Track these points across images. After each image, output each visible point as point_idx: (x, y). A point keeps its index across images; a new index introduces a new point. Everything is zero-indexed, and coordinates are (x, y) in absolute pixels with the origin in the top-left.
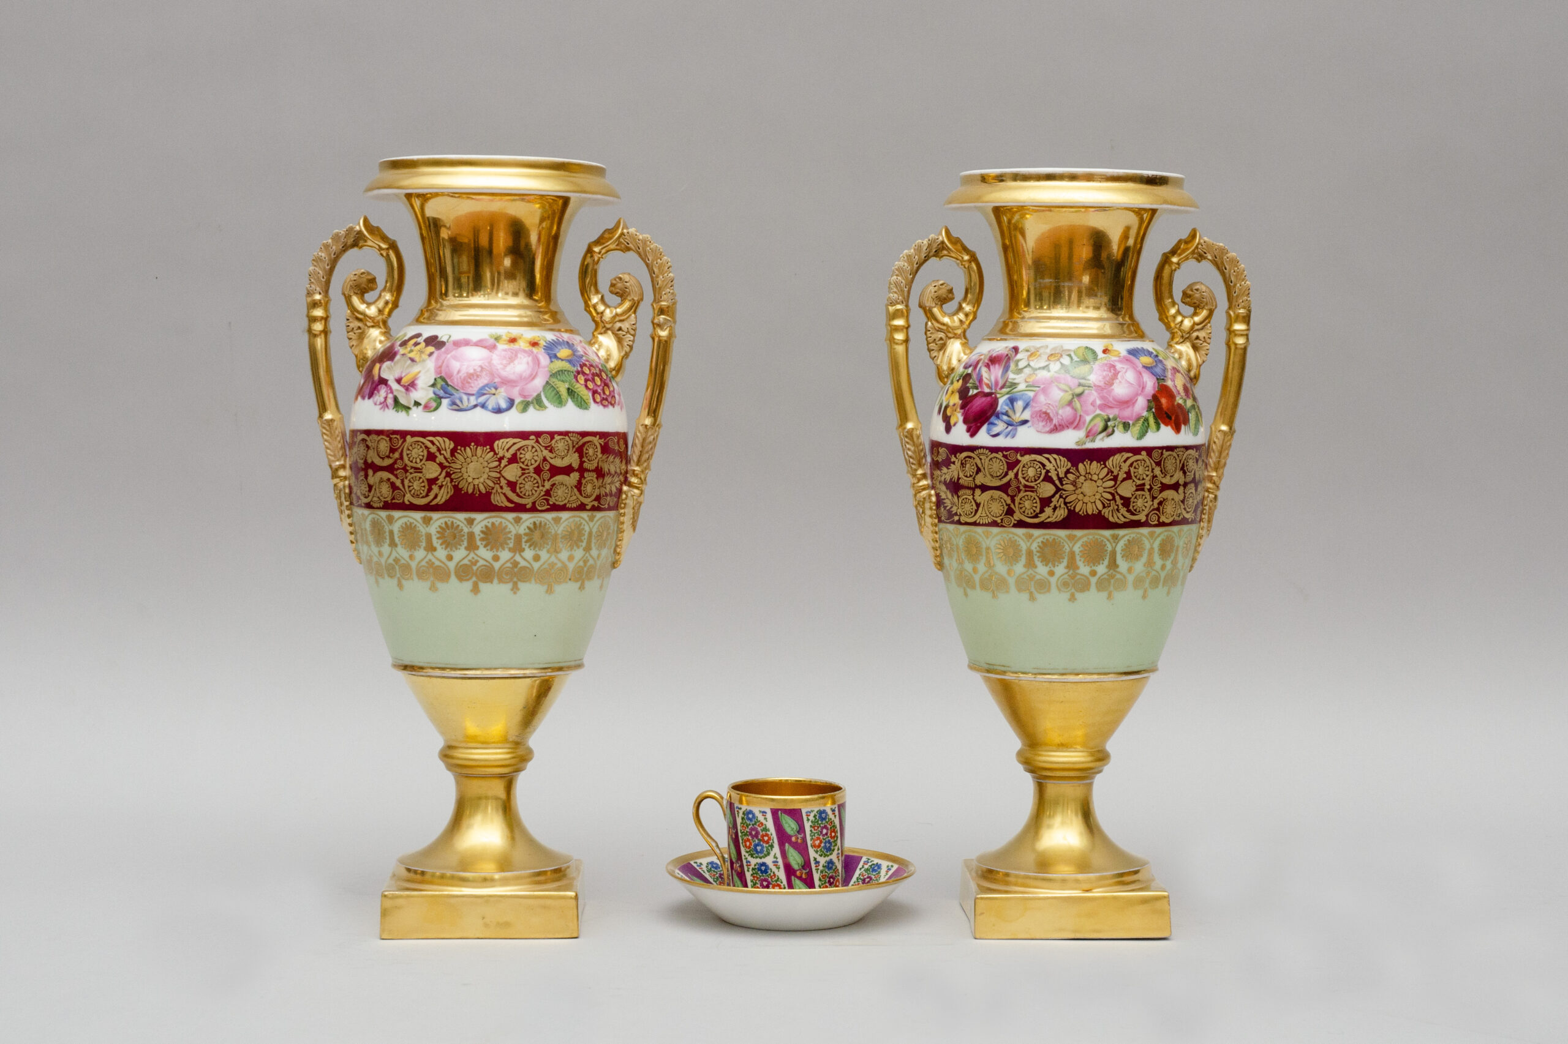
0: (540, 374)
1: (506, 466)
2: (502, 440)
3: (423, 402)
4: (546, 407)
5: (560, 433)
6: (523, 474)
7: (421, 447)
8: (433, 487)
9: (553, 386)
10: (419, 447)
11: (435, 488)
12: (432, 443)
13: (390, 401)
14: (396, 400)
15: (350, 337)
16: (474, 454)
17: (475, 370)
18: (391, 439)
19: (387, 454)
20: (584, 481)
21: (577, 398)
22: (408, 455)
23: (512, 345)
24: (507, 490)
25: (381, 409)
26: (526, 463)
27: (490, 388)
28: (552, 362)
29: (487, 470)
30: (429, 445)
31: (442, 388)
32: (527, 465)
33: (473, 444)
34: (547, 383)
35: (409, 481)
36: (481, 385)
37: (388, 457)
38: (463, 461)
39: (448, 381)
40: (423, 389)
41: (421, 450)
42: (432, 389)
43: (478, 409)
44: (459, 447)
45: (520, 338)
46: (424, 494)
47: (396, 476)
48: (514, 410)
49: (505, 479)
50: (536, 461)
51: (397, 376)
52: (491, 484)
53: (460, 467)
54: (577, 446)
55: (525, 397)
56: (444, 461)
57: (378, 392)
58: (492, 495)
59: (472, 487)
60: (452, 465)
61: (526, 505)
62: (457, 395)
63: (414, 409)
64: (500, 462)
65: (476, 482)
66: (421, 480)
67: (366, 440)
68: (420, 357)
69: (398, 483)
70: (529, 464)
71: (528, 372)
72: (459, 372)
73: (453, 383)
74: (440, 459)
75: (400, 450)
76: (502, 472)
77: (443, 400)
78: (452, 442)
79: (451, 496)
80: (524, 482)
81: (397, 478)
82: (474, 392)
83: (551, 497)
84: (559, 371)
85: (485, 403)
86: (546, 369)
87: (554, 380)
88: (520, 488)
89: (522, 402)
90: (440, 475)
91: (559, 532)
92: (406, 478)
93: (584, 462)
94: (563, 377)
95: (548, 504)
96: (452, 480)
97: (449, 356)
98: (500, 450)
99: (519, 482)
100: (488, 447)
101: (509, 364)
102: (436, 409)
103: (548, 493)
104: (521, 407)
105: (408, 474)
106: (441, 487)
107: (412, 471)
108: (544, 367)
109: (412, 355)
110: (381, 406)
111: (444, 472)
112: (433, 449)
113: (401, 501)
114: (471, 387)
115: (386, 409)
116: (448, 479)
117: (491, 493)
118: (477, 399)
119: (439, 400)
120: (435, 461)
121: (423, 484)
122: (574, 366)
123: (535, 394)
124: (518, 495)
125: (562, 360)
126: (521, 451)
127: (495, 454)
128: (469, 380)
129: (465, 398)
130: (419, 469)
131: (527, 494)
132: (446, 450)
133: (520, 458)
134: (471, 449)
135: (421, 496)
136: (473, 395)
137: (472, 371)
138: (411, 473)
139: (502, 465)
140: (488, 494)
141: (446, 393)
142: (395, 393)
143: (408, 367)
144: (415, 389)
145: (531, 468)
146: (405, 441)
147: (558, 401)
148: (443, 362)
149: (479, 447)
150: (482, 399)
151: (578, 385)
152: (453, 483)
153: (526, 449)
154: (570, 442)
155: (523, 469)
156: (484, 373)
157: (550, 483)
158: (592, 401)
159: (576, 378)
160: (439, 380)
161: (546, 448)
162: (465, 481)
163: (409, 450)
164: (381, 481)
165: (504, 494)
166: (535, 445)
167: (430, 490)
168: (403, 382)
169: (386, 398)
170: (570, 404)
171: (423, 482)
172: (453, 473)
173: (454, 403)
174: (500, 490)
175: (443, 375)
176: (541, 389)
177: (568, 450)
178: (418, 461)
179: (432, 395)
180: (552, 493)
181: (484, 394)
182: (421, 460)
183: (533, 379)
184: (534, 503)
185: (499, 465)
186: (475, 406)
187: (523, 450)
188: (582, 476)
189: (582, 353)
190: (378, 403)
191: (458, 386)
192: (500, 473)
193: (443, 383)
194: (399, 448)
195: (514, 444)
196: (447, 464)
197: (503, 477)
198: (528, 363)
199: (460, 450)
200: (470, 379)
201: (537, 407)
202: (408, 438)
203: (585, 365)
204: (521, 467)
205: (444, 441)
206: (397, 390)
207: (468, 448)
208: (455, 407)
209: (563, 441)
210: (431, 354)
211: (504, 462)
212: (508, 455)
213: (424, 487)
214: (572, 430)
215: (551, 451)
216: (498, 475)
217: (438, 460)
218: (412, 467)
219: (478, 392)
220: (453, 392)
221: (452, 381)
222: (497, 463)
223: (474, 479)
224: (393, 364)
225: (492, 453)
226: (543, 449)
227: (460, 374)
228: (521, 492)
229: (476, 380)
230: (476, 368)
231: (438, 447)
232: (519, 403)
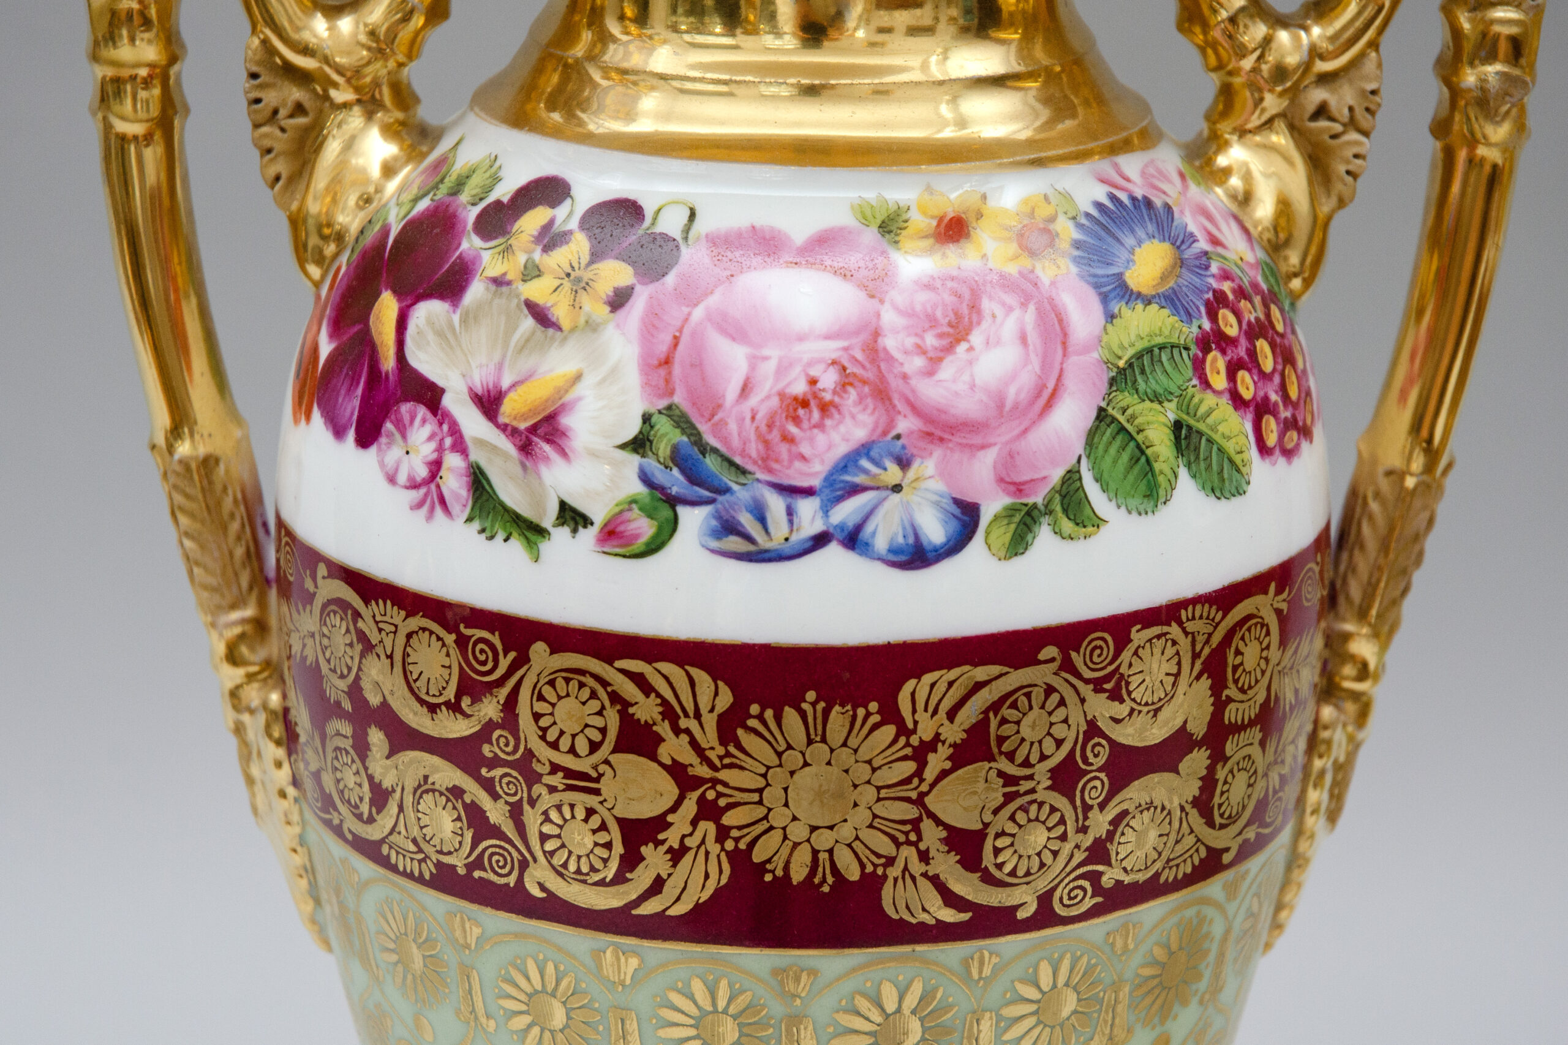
0: (1071, 382)
1: (943, 774)
2: (928, 678)
3: (599, 515)
4: (1098, 522)
5: (1150, 617)
6: (1009, 798)
7: (594, 695)
8: (647, 850)
9: (1122, 429)
10: (585, 693)
11: (654, 860)
12: (639, 680)
13: (453, 483)
14: (478, 481)
15: (267, 143)
16: (816, 736)
17: (813, 382)
18: (462, 642)
19: (450, 694)
20: (1221, 774)
21: (1208, 458)
22: (537, 717)
23: (951, 250)
24: (946, 865)
25: (420, 505)
26: (1020, 757)
27: (877, 463)
28: (1111, 317)
29: (870, 793)
30: (629, 690)
31: (677, 458)
32: (1026, 763)
33: (811, 696)
34: (1102, 415)
35: (545, 813)
36: (842, 449)
37: (454, 707)
38: (772, 759)
39: (703, 428)
40: (594, 454)
41: (595, 706)
42: (634, 461)
43: (834, 551)
44: (755, 709)
45: (979, 215)
46: (610, 873)
47: (488, 786)
48: (977, 546)
49: (938, 822)
50: (1059, 743)
51: (480, 379)
52: (886, 847)
53: (761, 782)
54: (1207, 651)
55: (1019, 489)
56: (687, 756)
57: (403, 430)
58: (890, 882)
59: (808, 858)
60: (723, 775)
61: (1016, 908)
62: (741, 494)
63: (561, 535)
64: (922, 764)
65: (823, 840)
66: (595, 822)
67: (357, 615)
68: (575, 306)
69: (496, 813)
70: (1033, 759)
71: (1026, 380)
72: (746, 389)
73: (725, 441)
74: (674, 748)
75: (504, 692)
76: (927, 800)
77: (683, 511)
78: (721, 684)
79: (718, 892)
80: (1011, 828)
81: (495, 797)
82: (816, 482)
83: (1109, 864)
84: (1139, 356)
85: (859, 528)
86: (1095, 355)
87: (1126, 398)
88: (997, 851)
89: (1010, 512)
90: (674, 809)
91: (1129, 974)
92: (532, 803)
93: (1230, 700)
94: (1158, 381)
95: (1098, 890)
96: (723, 834)
97: (698, 313)
98: (921, 716)
99: (991, 832)
100: (873, 706)
101: (949, 349)
102: (653, 548)
103: (1099, 852)
104: (1003, 535)
105: (537, 789)
106: (677, 855)
107: (557, 780)
108: (1086, 350)
109: (537, 291)
110: (416, 495)
111: (695, 795)
112: (646, 710)
113: (512, 880)
114: (803, 458)
115: (439, 511)
116: (707, 827)
117: (885, 877)
118: (826, 511)
119: (665, 512)
120: (653, 757)
121: (603, 838)
122: (1189, 317)
123: (1056, 475)
124: (989, 879)
125: (1148, 301)
126: (1006, 712)
127: (903, 730)
128: (793, 429)
129: (776, 504)
130: (584, 776)
131: (1021, 872)
132: (698, 715)
133: (1001, 740)
134: (803, 715)
135: (596, 877)
136: (809, 492)
137: (800, 388)
138: (552, 789)
139: (930, 774)
140: (872, 883)
141: (694, 477)
142: (475, 455)
143: (525, 346)
144: (563, 453)
145: (1042, 771)
146: (522, 660)
147: (1143, 487)
148: (676, 340)
149: (837, 708)
150: (846, 512)
151: (1210, 399)
152: (729, 845)
153: (1023, 701)
154: (1184, 643)
155: (1009, 780)
156: (853, 394)
157: (1111, 812)
158: (1254, 452)
159: (1199, 366)
160: (663, 425)
161: (1098, 685)
162: (777, 835)
163: (541, 698)
164: (424, 787)
165: (937, 882)
166: (1056, 682)
167: (631, 860)
168: (508, 409)
169: (436, 466)
170: (1186, 489)
171: (603, 827)
172: (731, 806)
173: (728, 527)
174: (917, 867)
175: (678, 399)
176: (1079, 448)
177: (1177, 675)
178: (582, 746)
179: (638, 488)
180: (1112, 848)
181: (855, 490)
182: (594, 747)
183: (1049, 405)
184: (1045, 899)
185: (919, 773)
186: (820, 540)
187: (1014, 706)
188: (1218, 756)
189: (1203, 245)
190: (402, 478)
191: (743, 453)
192: (920, 801)
193: (677, 437)
194: (500, 682)
195: (978, 686)
196: (704, 771)
197: (932, 816)
198: (1023, 339)
199: (760, 717)
200: (797, 420)
201: (1067, 526)
202: (539, 650)
203: (1220, 298)
204: (1001, 774)
205: (692, 683)
206: (481, 443)
207: (790, 714)
208: (734, 543)
209: (1159, 644)
210: (618, 300)
211: (937, 762)
212: (954, 733)
213: (608, 846)
214: (1190, 594)
215: (1116, 696)
216: (912, 812)
217: (665, 753)
218: (555, 768)
219: (830, 480)
220: (727, 478)
221: (718, 428)
222: (910, 767)
223: (814, 829)
224: (456, 318)
225: (890, 731)
226: (1086, 690)
227: (753, 401)
228: (1000, 866)
229: (820, 426)
230: (814, 372)
231: (665, 702)
232: (996, 518)
